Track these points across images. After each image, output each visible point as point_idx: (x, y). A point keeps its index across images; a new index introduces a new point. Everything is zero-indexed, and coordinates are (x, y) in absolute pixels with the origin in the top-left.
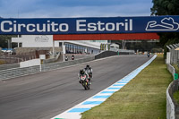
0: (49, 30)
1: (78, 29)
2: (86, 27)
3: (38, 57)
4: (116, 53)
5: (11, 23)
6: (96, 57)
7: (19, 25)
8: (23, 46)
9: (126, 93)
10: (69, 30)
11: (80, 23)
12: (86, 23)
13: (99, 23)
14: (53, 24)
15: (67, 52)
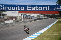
0: (16, 9)
1: (28, 9)
2: (31, 8)
3: (12, 19)
5: (2, 6)
6: (35, 20)
7: (5, 7)
8: (7, 15)
9: (45, 34)
11: (29, 7)
13: (36, 7)
14: (18, 7)
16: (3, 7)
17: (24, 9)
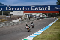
0: (22, 10)
1: (32, 10)
2: (35, 9)
3: (18, 19)
4: (44, 18)
5: (9, 7)
6: (38, 19)
8: (14, 15)
9: (48, 31)
10: (29, 10)
11: (33, 7)
12: (35, 7)
13: (39, 8)
14: (24, 8)
15: (28, 17)
16: (11, 8)
17: (28, 10)
